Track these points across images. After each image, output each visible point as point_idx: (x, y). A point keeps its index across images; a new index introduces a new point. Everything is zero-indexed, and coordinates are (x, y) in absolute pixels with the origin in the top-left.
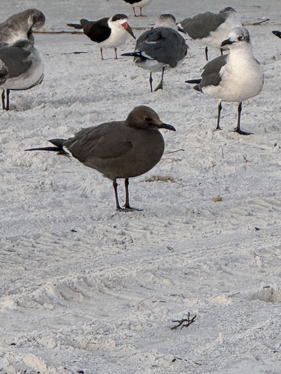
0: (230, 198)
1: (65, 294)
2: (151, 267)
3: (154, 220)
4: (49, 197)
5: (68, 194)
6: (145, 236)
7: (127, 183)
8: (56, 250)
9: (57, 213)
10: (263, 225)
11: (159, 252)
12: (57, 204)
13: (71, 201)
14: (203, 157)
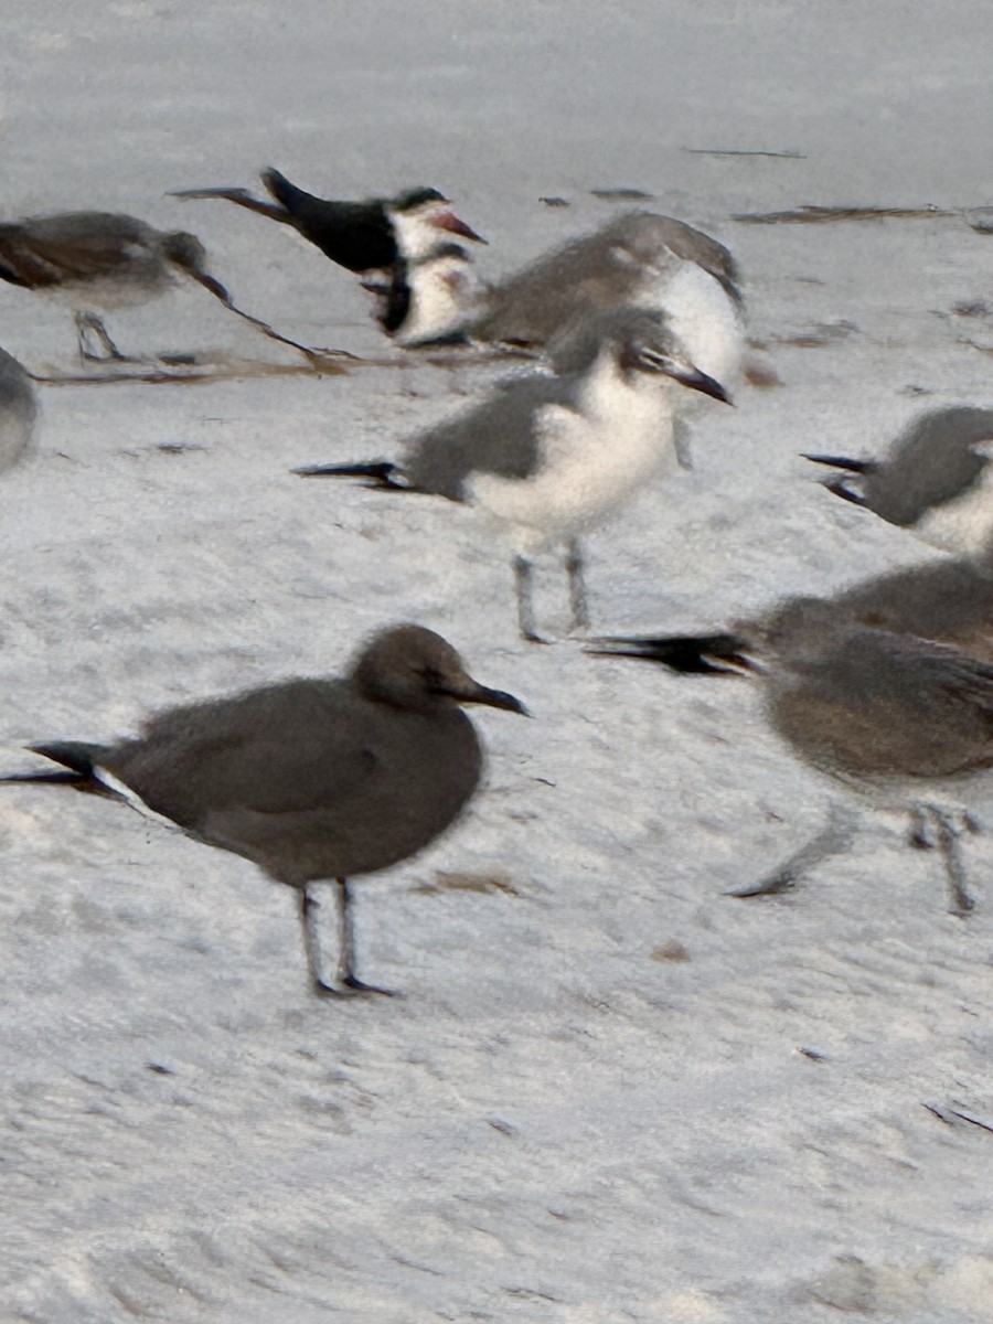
0: (714, 950)
1: (129, 1290)
2: (432, 1194)
3: (442, 1029)
4: (68, 951)
5: (139, 941)
6: (411, 1085)
7: (345, 898)
8: (96, 1137)
9: (98, 1009)
10: (831, 1041)
11: (461, 1140)
12: (98, 976)
13: (148, 964)
14: (617, 804)
